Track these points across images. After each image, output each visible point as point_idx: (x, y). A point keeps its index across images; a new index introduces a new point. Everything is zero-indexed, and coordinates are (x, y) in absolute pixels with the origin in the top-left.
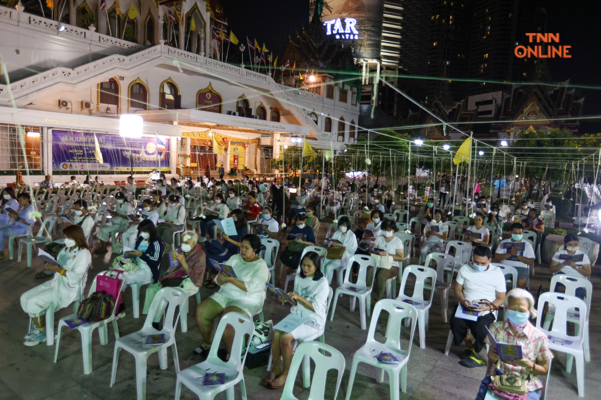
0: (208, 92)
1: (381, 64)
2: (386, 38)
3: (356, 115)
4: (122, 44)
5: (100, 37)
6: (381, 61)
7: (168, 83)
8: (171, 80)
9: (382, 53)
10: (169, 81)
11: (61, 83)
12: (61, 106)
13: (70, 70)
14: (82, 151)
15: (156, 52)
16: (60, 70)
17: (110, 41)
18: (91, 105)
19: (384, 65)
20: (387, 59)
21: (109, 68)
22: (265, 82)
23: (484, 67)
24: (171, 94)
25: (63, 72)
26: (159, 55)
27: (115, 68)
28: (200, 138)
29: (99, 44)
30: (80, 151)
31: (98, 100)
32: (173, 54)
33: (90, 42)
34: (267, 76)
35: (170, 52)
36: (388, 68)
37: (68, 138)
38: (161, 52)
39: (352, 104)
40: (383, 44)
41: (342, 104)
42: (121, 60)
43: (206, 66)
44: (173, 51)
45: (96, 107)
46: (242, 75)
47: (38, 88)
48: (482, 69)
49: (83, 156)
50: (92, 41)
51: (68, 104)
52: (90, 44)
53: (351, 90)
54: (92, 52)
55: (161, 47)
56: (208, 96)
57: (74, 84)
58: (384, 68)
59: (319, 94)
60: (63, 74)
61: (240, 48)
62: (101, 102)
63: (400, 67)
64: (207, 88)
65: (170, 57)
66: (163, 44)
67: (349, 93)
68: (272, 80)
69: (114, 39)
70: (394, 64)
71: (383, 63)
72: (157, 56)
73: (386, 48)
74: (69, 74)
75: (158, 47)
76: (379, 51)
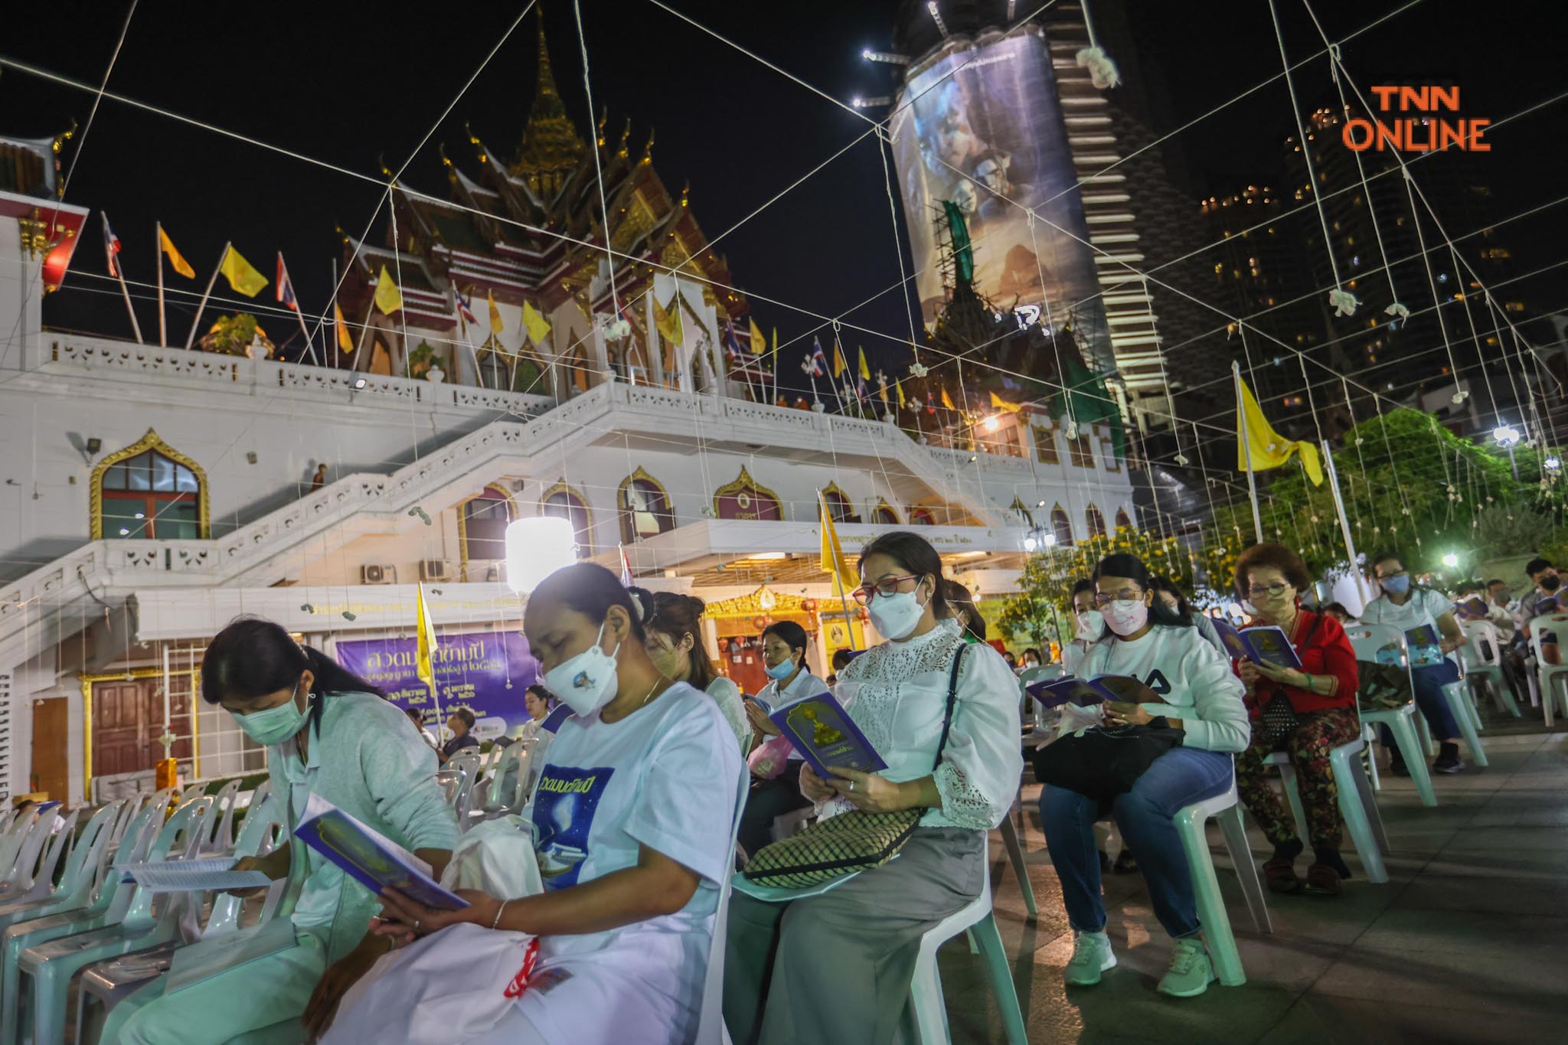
0: (741, 492)
1: (1124, 387)
2: (1119, 328)
3: (1125, 494)
4: (511, 402)
5: (455, 393)
6: (1122, 382)
7: (636, 482)
8: (645, 474)
9: (1120, 364)
10: (640, 476)
11: (359, 515)
12: (367, 580)
13: (382, 478)
14: (423, 692)
15: (598, 402)
16: (355, 480)
17: (480, 399)
18: (446, 566)
19: (1132, 389)
20: (1136, 373)
21: (482, 459)
22: (882, 441)
23: (1375, 348)
24: (648, 510)
25: (365, 486)
26: (606, 409)
27: (499, 455)
28: (741, 615)
29: (456, 411)
30: (418, 693)
31: (462, 551)
32: (640, 403)
33: (432, 409)
34: (885, 425)
35: (633, 399)
36: (1144, 394)
37: (384, 659)
38: (610, 402)
39: (1109, 469)
40: (1115, 343)
41: (1085, 471)
42: (511, 434)
43: (726, 420)
44: (639, 395)
45: (459, 570)
46: (822, 430)
47: (298, 537)
48: (1371, 354)
49: (430, 704)
50: (435, 405)
51: (386, 572)
52: (431, 413)
53: (1096, 432)
54: (438, 432)
55: (607, 388)
56: (744, 502)
57: (396, 512)
58: (1135, 395)
59: (1019, 455)
60: (365, 491)
61: (804, 366)
62: (471, 558)
63: (1175, 385)
64: (738, 481)
65: (634, 410)
66: (612, 382)
67: (1094, 442)
68: (899, 433)
69: (491, 394)
70: (1158, 382)
71: (1129, 385)
72: (601, 412)
73: (1124, 349)
74: (381, 488)
75: (601, 390)
76: (1111, 359)
